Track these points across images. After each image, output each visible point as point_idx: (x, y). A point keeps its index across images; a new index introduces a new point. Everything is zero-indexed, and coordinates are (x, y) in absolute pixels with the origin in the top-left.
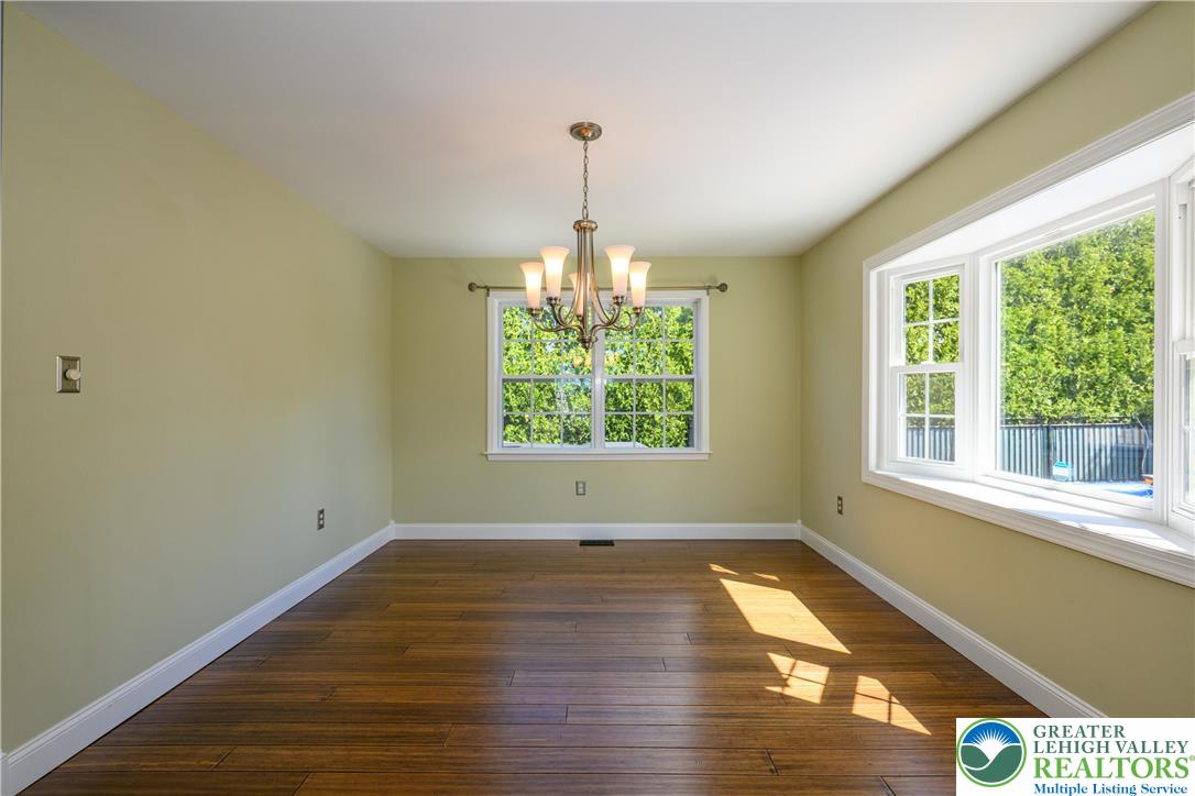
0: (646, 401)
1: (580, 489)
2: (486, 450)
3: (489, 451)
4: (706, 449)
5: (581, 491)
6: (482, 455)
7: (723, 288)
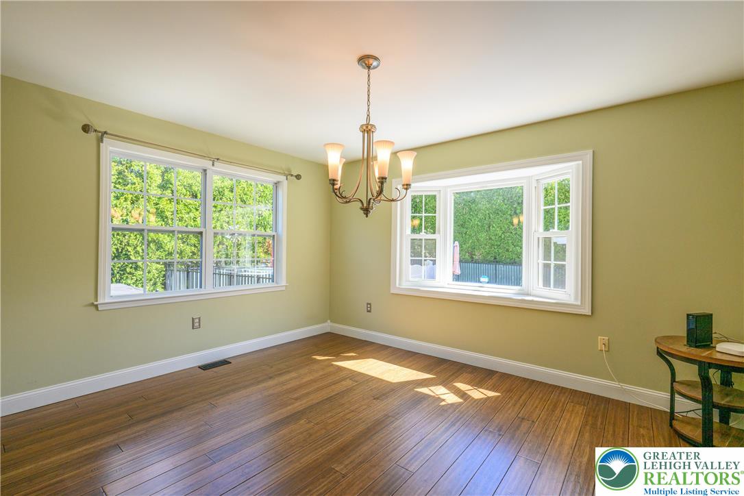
0: (130, 249)
1: (195, 324)
2: (97, 301)
3: (100, 301)
4: (284, 283)
5: (197, 324)
6: (92, 304)
7: (298, 177)
